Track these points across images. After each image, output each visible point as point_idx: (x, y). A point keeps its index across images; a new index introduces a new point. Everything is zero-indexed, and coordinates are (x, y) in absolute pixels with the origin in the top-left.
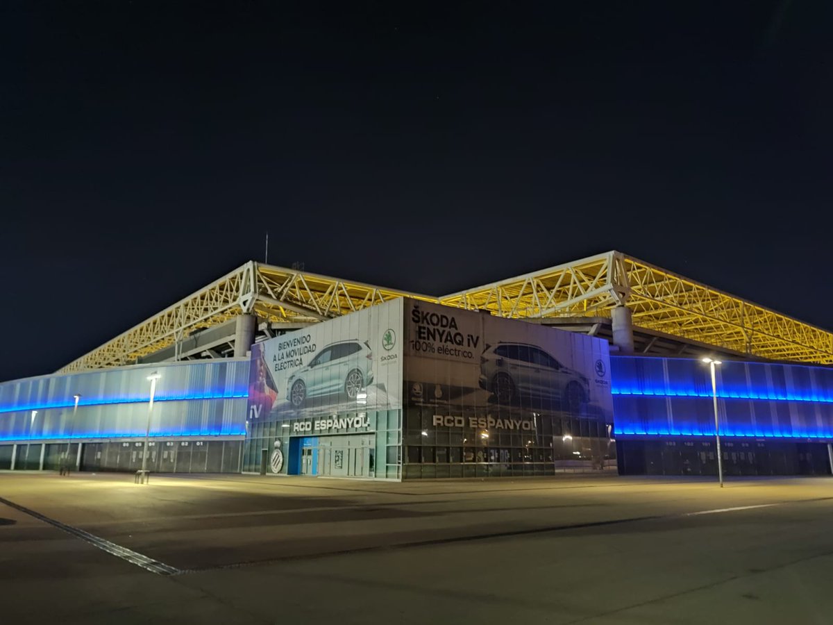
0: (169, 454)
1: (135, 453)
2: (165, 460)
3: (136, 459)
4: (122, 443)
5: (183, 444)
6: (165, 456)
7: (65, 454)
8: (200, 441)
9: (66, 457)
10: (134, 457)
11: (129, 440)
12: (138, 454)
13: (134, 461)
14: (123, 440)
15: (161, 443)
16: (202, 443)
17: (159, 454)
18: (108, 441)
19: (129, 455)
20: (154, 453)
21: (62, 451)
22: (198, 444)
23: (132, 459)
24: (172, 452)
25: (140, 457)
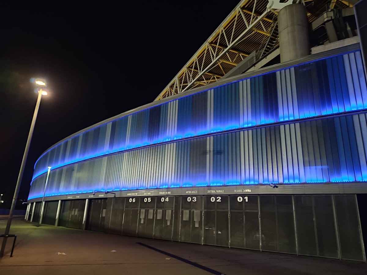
0: (191, 215)
1: (143, 211)
2: (185, 223)
3: (144, 219)
4: (128, 198)
5: (213, 199)
6: (186, 217)
7: (75, 211)
8: (243, 196)
9: (76, 214)
10: (142, 216)
11: (136, 194)
12: (147, 213)
13: (142, 222)
14: (129, 195)
15: (177, 197)
16: (246, 198)
17: (176, 215)
18: (113, 196)
19: (136, 214)
20: (169, 212)
21: (73, 208)
22: (240, 199)
23: (140, 220)
24: (197, 212)
25: (150, 217)
